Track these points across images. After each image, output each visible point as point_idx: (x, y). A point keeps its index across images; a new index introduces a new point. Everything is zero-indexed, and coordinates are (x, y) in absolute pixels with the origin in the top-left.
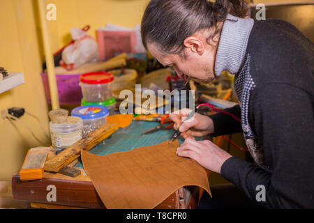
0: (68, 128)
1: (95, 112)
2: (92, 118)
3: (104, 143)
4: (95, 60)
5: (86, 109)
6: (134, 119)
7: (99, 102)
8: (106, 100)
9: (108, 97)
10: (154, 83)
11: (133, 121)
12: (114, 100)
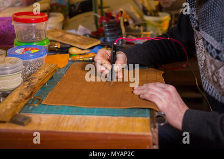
0: (7, 69)
1: (33, 51)
2: (31, 58)
3: (47, 85)
4: (18, 4)
5: (22, 49)
6: (70, 59)
7: (34, 42)
8: (41, 40)
9: (43, 37)
10: (82, 25)
11: (69, 61)
12: (48, 40)
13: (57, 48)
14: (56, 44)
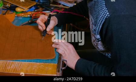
6: (16, 16)
13: (8, 6)
14: (8, 4)
